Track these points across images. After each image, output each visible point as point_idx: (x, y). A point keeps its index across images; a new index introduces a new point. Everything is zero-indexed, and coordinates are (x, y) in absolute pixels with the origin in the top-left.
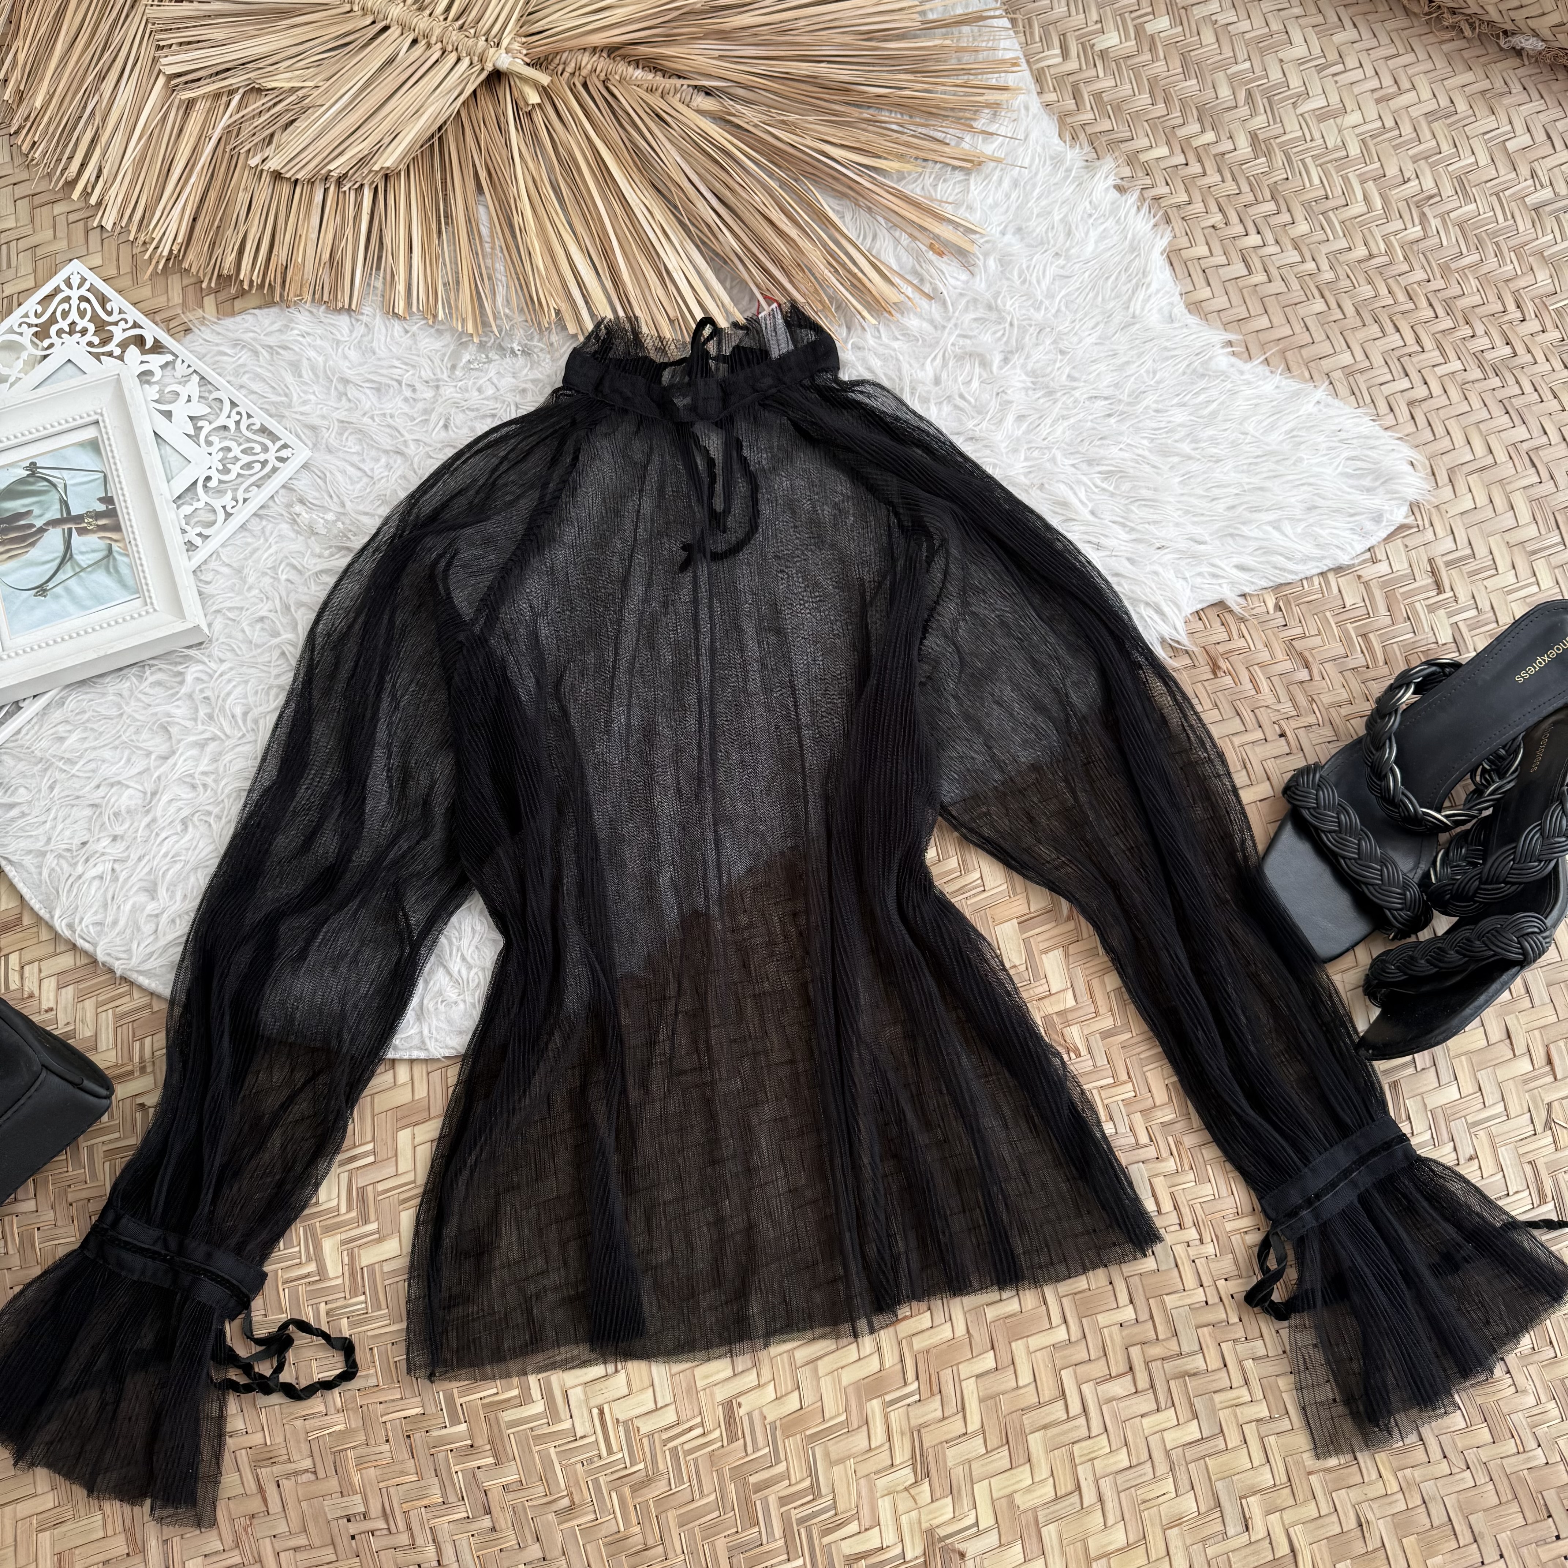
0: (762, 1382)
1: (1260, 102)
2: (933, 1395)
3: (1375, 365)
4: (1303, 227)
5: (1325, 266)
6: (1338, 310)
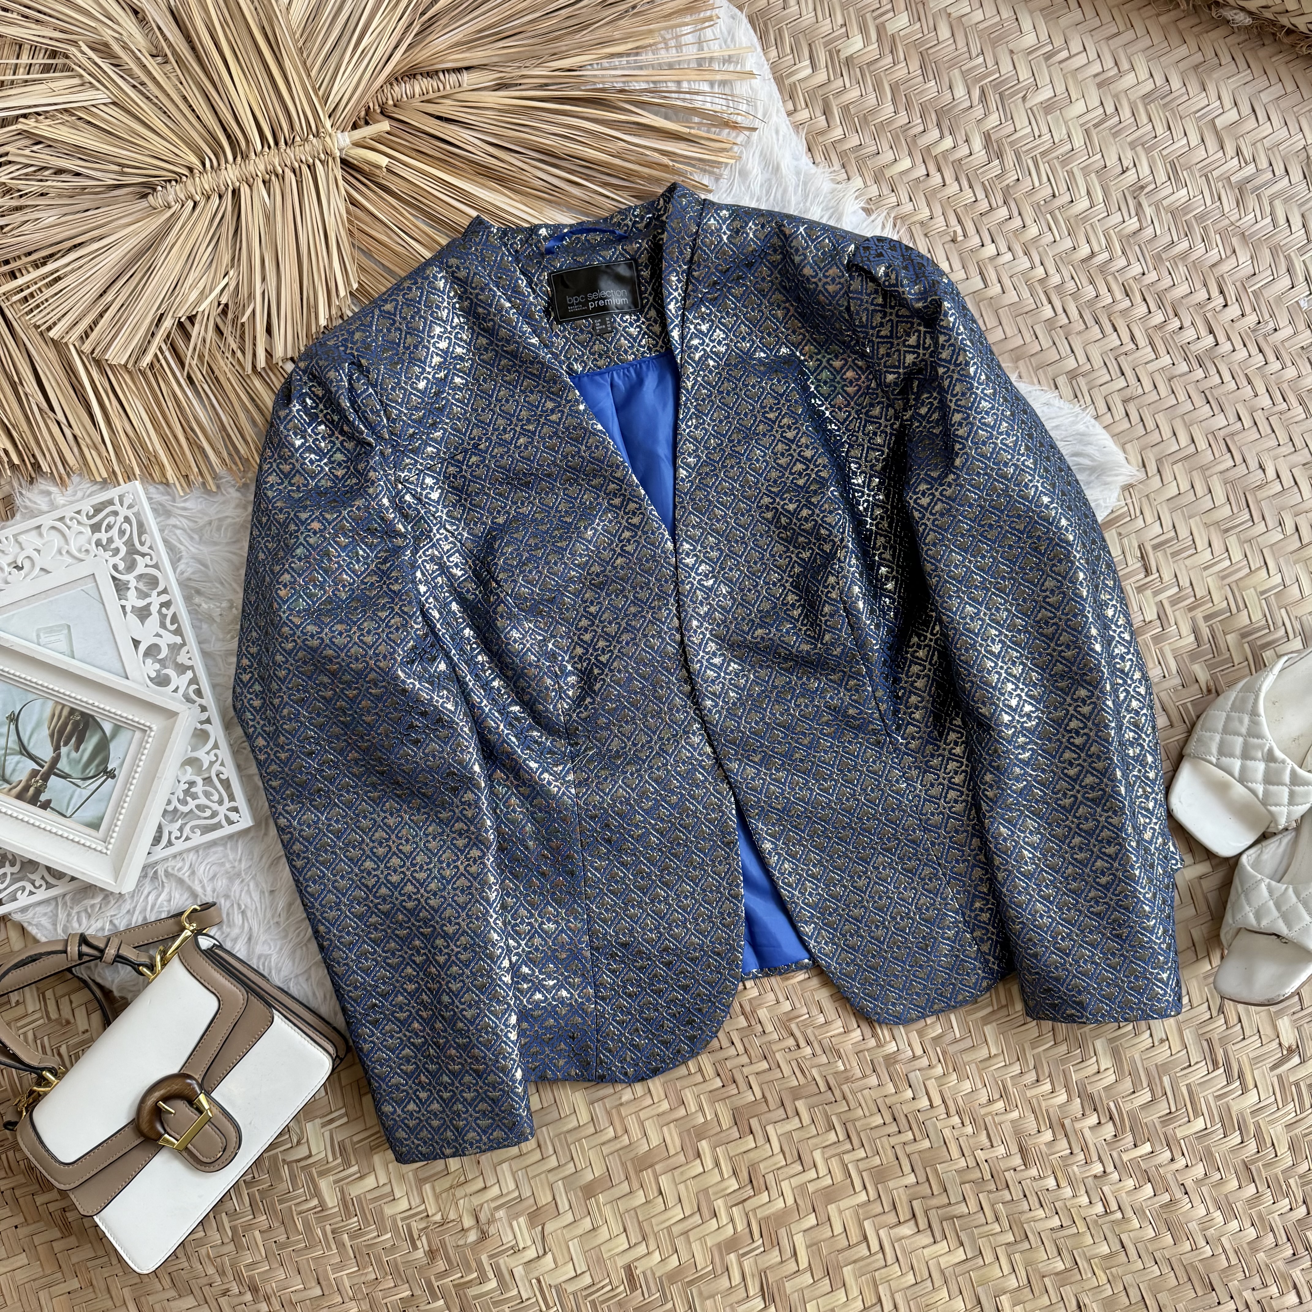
0: (650, 1249)
1: (993, 99)
2: (773, 1246)
4: (1033, 231)
5: (1052, 270)
6: (1064, 315)
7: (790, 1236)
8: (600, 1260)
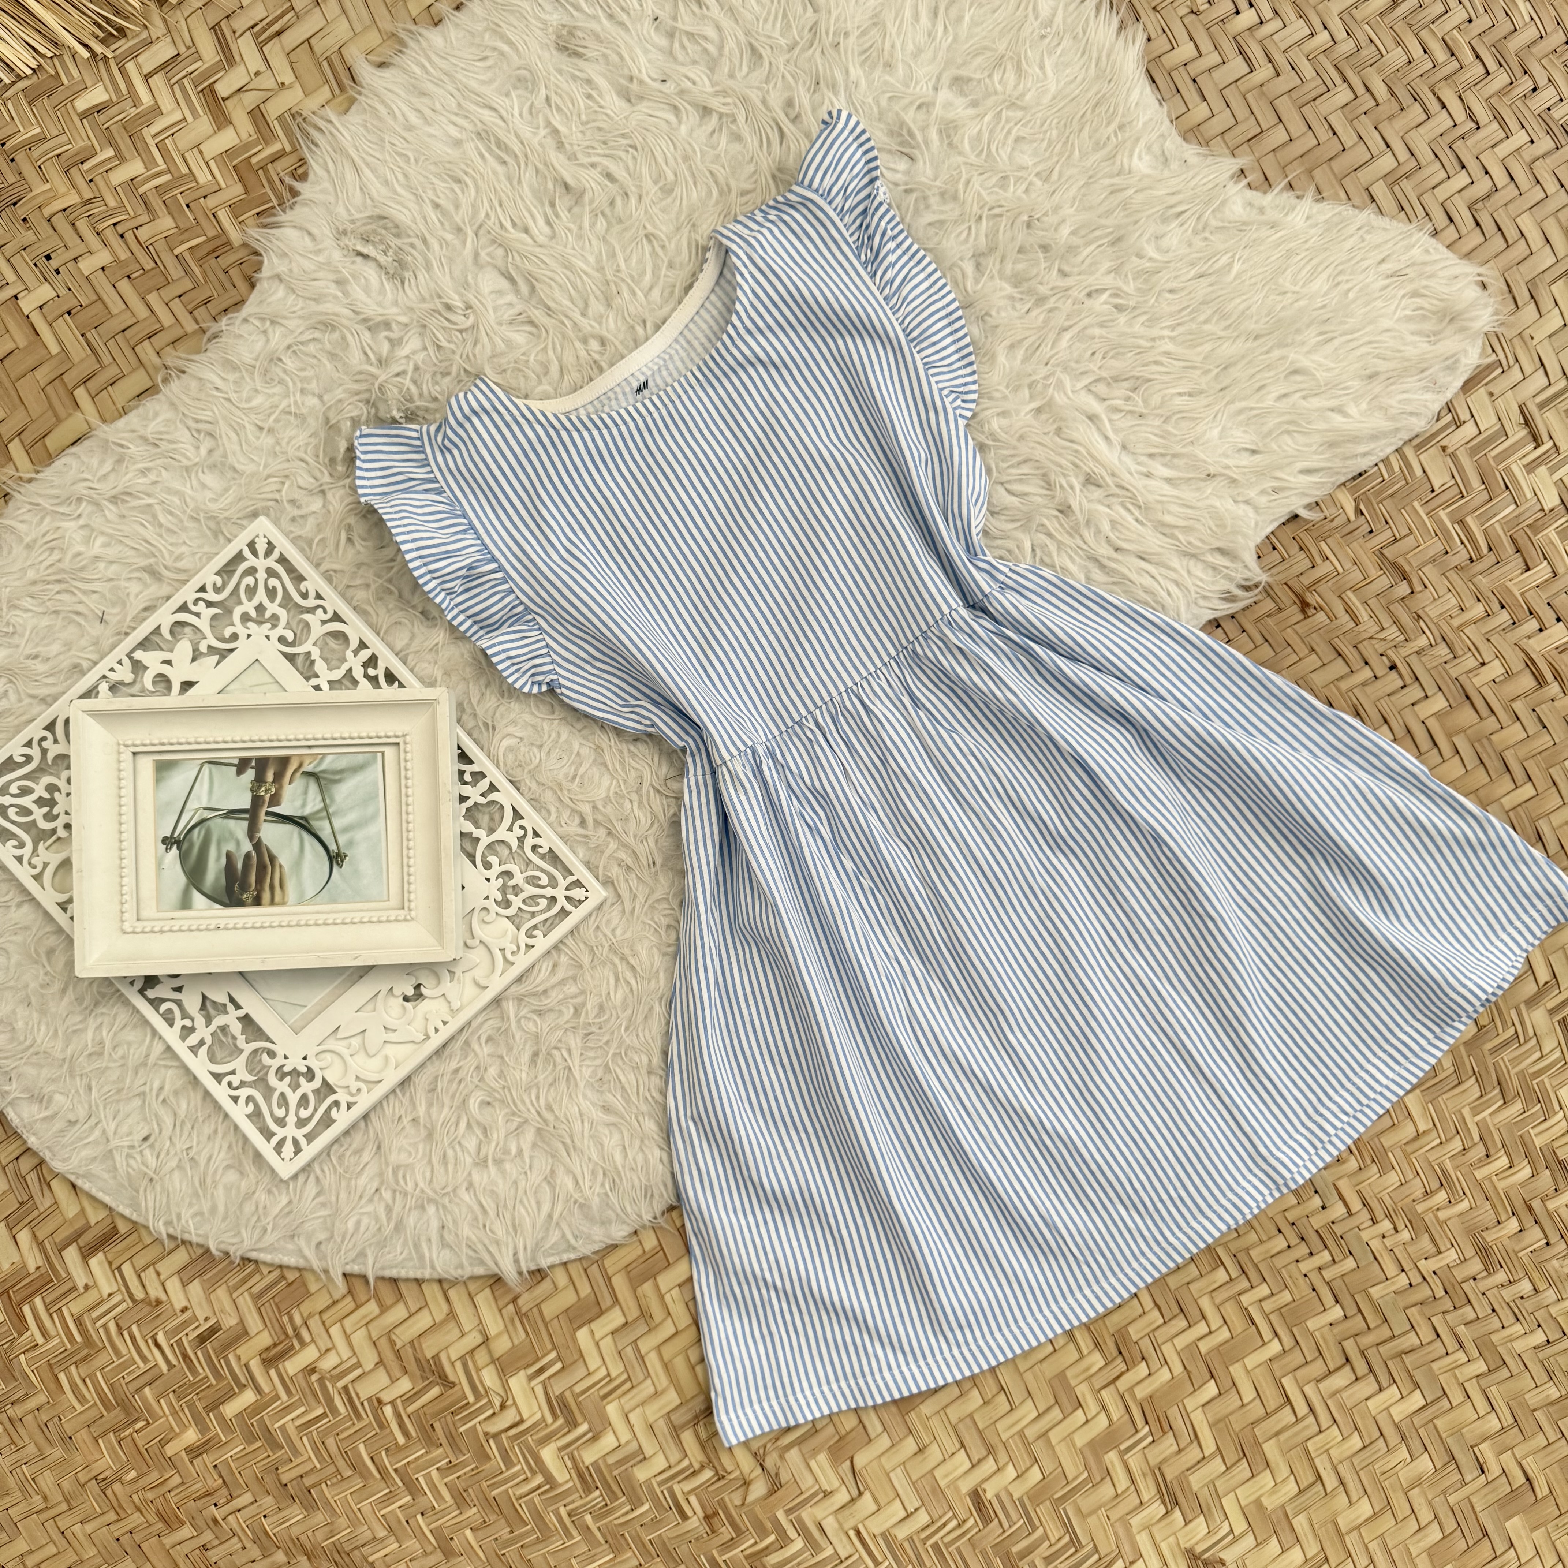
0: (1001, 1464)
2: (1164, 1433)
3: (1423, 163)
6: (1368, 95)
7: (1185, 1415)
8: (937, 1490)
